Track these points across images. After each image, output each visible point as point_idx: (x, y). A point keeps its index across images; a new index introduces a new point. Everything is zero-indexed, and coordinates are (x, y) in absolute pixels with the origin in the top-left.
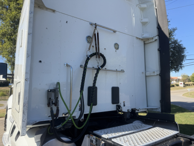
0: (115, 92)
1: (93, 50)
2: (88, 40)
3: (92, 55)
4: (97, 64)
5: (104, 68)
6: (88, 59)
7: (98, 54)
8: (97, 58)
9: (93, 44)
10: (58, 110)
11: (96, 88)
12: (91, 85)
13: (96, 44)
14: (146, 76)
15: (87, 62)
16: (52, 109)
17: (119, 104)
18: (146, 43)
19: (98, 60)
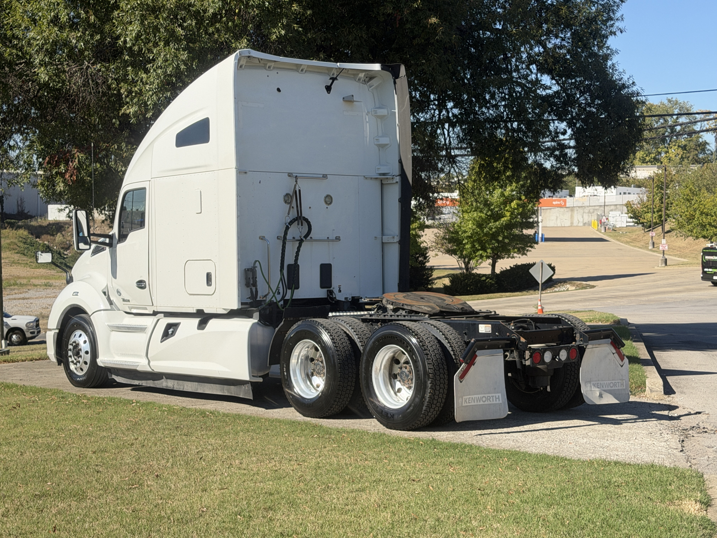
0: (326, 271)
1: (293, 214)
2: (286, 198)
3: (291, 223)
4: (300, 235)
5: (309, 238)
6: (287, 228)
7: (300, 219)
8: (298, 224)
9: (294, 204)
10: (257, 291)
11: (298, 265)
12: (292, 262)
13: (297, 206)
14: (383, 243)
15: (286, 233)
16: (251, 289)
17: (331, 289)
18: (383, 182)
19: (300, 229)
